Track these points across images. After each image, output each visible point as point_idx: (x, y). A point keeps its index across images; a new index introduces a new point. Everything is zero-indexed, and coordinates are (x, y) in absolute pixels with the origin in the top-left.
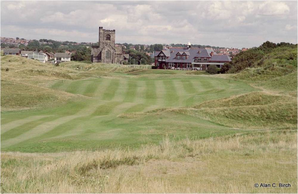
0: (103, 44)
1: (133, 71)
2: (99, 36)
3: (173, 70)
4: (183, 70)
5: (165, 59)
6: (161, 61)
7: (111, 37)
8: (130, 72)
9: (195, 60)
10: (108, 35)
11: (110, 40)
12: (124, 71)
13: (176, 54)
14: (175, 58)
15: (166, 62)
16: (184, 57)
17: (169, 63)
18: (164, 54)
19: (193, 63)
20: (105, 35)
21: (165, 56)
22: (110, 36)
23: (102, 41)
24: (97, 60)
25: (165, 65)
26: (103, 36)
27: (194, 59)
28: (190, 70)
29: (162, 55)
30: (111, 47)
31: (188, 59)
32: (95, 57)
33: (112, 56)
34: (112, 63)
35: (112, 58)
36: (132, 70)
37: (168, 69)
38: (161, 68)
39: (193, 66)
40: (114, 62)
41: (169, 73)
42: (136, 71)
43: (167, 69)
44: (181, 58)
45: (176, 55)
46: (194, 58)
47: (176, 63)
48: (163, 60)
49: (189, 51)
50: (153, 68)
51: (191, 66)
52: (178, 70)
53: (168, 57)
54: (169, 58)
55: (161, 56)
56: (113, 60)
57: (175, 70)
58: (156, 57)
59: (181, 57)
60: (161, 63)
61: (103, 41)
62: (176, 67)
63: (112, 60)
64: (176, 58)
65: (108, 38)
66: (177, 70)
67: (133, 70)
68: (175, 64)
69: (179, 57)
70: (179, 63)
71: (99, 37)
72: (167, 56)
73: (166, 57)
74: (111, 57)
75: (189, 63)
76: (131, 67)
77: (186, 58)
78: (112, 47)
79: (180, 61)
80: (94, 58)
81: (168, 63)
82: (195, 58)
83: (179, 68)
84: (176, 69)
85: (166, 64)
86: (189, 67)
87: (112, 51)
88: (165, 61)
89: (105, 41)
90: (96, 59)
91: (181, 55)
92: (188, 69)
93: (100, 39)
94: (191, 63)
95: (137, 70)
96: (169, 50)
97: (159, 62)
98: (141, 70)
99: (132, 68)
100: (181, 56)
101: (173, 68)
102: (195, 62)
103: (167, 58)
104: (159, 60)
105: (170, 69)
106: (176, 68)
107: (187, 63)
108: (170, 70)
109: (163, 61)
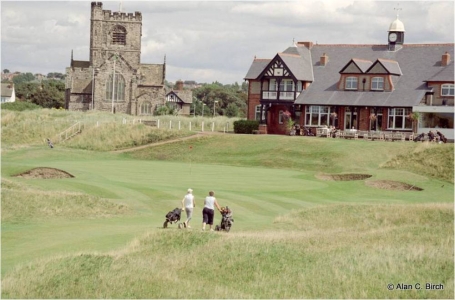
0: (104, 54)
1: (149, 142)
2: (92, 30)
3: (329, 140)
4: (373, 139)
5: (289, 91)
6: (275, 98)
7: (129, 36)
8: (136, 144)
9: (427, 94)
10: (120, 27)
11: (124, 43)
12: (110, 142)
13: (340, 69)
14: (336, 87)
15: (297, 105)
16: (378, 80)
17: (308, 106)
18: (285, 67)
19: (420, 109)
20: (110, 28)
21: (291, 76)
22: (125, 31)
23: (99, 45)
24: (81, 105)
25: (294, 117)
26: (104, 32)
27: (424, 92)
28: (407, 139)
29: (278, 72)
30: (123, 62)
31: (393, 89)
32: (76, 94)
33: (127, 93)
34: (129, 112)
35: (127, 99)
36: (147, 138)
37: (305, 134)
38: (274, 128)
39: (420, 120)
40: (133, 111)
41: (307, 150)
42: (162, 143)
43: (298, 133)
44: (361, 87)
45: (341, 72)
46: (421, 88)
47: (338, 109)
48: (284, 97)
49: (397, 58)
50: (239, 128)
51: (409, 122)
52: (350, 137)
53: (304, 83)
54: (308, 85)
55: (273, 76)
56: (130, 103)
57: (337, 141)
58: (253, 84)
59: (364, 81)
60: (275, 107)
61: (104, 46)
62: (338, 124)
63: (126, 105)
64: (339, 84)
65: (120, 37)
66: (346, 138)
67: (152, 139)
68: (335, 114)
69: (352, 79)
70: (352, 108)
71: (92, 35)
72: (299, 77)
73: (296, 81)
74: (124, 94)
75: (399, 109)
76: (147, 123)
77: (387, 88)
78: (127, 64)
79: (359, 99)
80: (73, 98)
81: (303, 107)
82: (428, 84)
83: (353, 130)
84: (339, 133)
85: (297, 110)
86: (399, 124)
87: (128, 76)
88: (292, 98)
89: (108, 44)
90: (78, 101)
91: (362, 73)
92: (398, 134)
93: (95, 38)
94: (409, 109)
95: (168, 138)
96: (309, 52)
97: (267, 102)
98: (184, 139)
99: (149, 129)
100: (362, 78)
101: (327, 129)
102: (426, 103)
103: (300, 85)
104: (265, 96)
105: (312, 132)
106: (342, 129)
107: (391, 108)
108: (310, 139)
109: (281, 98)
